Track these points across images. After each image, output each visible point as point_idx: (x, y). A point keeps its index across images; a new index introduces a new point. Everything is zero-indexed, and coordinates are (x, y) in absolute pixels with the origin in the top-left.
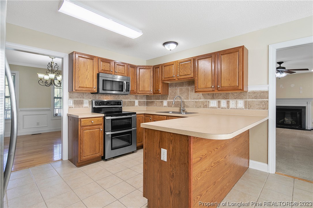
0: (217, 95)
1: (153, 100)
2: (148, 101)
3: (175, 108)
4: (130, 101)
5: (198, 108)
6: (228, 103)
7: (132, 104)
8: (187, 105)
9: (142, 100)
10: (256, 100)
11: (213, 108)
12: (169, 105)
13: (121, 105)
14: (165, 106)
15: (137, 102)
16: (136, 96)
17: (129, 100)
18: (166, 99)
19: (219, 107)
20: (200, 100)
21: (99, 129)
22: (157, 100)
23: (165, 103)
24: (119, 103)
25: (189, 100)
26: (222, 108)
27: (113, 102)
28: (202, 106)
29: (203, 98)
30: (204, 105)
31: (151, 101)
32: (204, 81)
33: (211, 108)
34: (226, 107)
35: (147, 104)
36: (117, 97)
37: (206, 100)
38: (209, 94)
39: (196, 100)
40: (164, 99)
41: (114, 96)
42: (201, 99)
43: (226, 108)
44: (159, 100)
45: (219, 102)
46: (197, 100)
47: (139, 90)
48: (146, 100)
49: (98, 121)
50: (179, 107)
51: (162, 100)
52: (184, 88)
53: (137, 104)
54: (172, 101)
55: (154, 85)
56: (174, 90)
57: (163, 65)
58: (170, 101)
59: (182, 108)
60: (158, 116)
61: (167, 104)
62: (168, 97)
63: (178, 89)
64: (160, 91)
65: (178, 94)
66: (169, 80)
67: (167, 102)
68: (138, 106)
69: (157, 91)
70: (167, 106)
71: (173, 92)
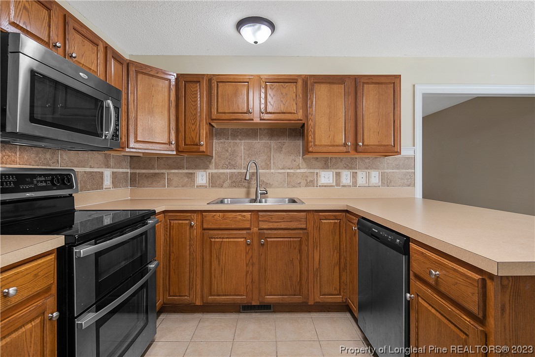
0: (334, 160)
1: (157, 171)
2: (137, 171)
3: (234, 189)
4: (91, 172)
5: (294, 187)
6: (354, 176)
7: (96, 181)
8: (265, 181)
9: (121, 170)
10: (397, 171)
11: (325, 186)
12: (214, 182)
13: (71, 187)
14: (202, 186)
15: (107, 173)
16: (107, 157)
17: (88, 170)
18: (206, 168)
19: (338, 183)
20: (298, 171)
22: (173, 171)
23: (202, 177)
24: (64, 180)
25: (272, 171)
26: (343, 186)
27: (40, 175)
28: (303, 183)
29: (305, 165)
30: (306, 180)
31: (152, 171)
32: (328, 130)
33: (322, 186)
34: (351, 184)
36: (48, 156)
37: (312, 171)
38: (317, 158)
39: (288, 171)
40: (197, 167)
41: (37, 154)
42: (300, 168)
43: (350, 186)
44: (181, 171)
45: (338, 175)
46: (292, 171)
47: (136, 137)
48: (129, 171)
49: (36, 275)
50: (244, 187)
51: (191, 171)
52: (259, 144)
53: (107, 182)
54: (224, 173)
55: (182, 129)
56: (230, 147)
57: (214, 78)
58: (216, 173)
59: (258, 188)
60: (222, 214)
61: (209, 179)
62: (210, 162)
63: (241, 145)
64: (204, 145)
65: (241, 156)
66: (233, 120)
67: (208, 174)
68: (110, 188)
69: (194, 145)
70: (209, 184)
71: (227, 151)
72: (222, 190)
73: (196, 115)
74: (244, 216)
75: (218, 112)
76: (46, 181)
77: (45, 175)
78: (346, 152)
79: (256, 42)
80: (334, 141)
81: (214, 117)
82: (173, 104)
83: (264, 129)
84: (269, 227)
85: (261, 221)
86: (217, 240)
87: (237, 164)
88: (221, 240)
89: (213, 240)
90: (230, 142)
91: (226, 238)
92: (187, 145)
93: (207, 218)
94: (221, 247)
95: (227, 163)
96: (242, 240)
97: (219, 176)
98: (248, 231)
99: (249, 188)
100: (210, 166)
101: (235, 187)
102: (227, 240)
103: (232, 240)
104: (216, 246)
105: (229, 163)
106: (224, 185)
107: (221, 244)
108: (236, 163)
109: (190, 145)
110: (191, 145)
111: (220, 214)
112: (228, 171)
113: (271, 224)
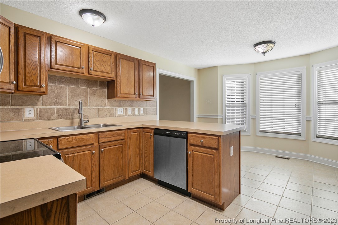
0: (124, 102)
3: (61, 121)
5: (103, 117)
6: (133, 110)
8: (84, 114)
10: (150, 108)
11: (120, 116)
12: (42, 115)
14: (30, 119)
18: (34, 104)
19: (126, 115)
20: (105, 107)
23: (29, 112)
25: (89, 107)
26: (129, 116)
28: (108, 114)
29: (109, 104)
30: (110, 113)
32: (127, 85)
33: (119, 116)
34: (132, 114)
37: (113, 107)
38: (116, 100)
39: (99, 107)
42: (106, 106)
43: (131, 116)
45: (126, 110)
46: (101, 107)
50: (69, 118)
51: (17, 107)
52: (80, 89)
54: (51, 109)
56: (57, 89)
58: (44, 109)
59: (82, 119)
60: (74, 137)
61: (37, 113)
62: (38, 100)
63: (66, 89)
64: (45, 87)
65: (66, 97)
66: (69, 71)
67: (36, 110)
69: (34, 86)
70: (37, 117)
71: (54, 92)
72: (50, 121)
74: (90, 136)
78: (135, 98)
79: (93, 26)
80: (130, 92)
81: (53, 67)
83: (83, 80)
84: (105, 141)
85: (100, 138)
86: (70, 155)
87: (63, 102)
88: (73, 155)
89: (67, 156)
90: (56, 86)
91: (77, 153)
92: (27, 86)
93: (62, 141)
94: (73, 159)
95: (54, 101)
96: (89, 152)
97: (47, 111)
98: (92, 146)
99: (72, 119)
100: (38, 103)
101: (61, 119)
102: (78, 154)
103: (82, 153)
104: (70, 160)
105: (56, 101)
106: (52, 118)
107: (74, 157)
108: (62, 101)
109: (30, 86)
110: (32, 86)
112: (55, 107)
113: (106, 139)
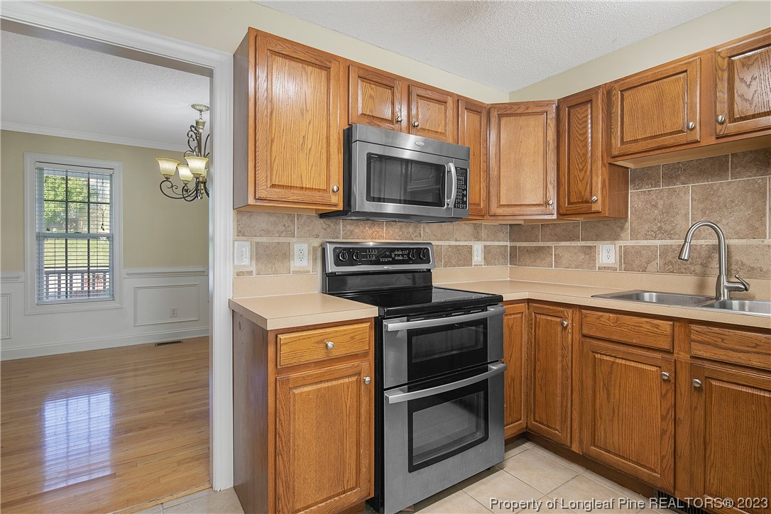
1: (541, 244)
2: (518, 244)
3: (670, 277)
4: (456, 246)
7: (463, 257)
9: (497, 243)
12: (629, 261)
13: (428, 261)
14: (608, 268)
15: (478, 248)
16: (476, 227)
17: (453, 243)
18: (615, 237)
21: (354, 375)
22: (563, 244)
23: (607, 254)
24: (420, 254)
25: (768, 241)
27: (398, 249)
31: (535, 244)
35: (515, 257)
36: (411, 230)
40: (599, 237)
41: (401, 228)
44: (573, 244)
47: (499, 201)
48: (508, 244)
49: (352, 338)
50: (694, 273)
51: (589, 243)
52: (730, 185)
53: (478, 257)
54: (648, 246)
55: (565, 181)
56: (661, 199)
57: (616, 86)
58: (633, 247)
59: (724, 278)
60: (615, 315)
61: (621, 256)
62: (622, 228)
63: (686, 193)
64: (600, 201)
65: (686, 215)
67: (618, 249)
68: (482, 265)
69: (582, 202)
70: (621, 265)
71: (655, 206)
72: (644, 275)
73: (585, 154)
74: (657, 326)
75: (622, 142)
76: (402, 255)
77: (402, 249)
81: (616, 153)
82: (552, 145)
84: (716, 357)
85: (694, 341)
86: (605, 358)
87: (677, 230)
88: (612, 359)
89: (598, 356)
90: (661, 191)
91: (622, 359)
92: (572, 203)
93: (589, 319)
94: (611, 370)
95: (655, 228)
96: (654, 369)
97: (638, 251)
98: (667, 356)
100: (622, 235)
101: (672, 272)
102: (624, 362)
103: (633, 364)
104: (602, 367)
105: (660, 228)
106: (650, 268)
107: (612, 366)
108: (674, 228)
109: (575, 203)
110: (578, 203)
111: (611, 315)
112: (658, 242)
113: (722, 352)
